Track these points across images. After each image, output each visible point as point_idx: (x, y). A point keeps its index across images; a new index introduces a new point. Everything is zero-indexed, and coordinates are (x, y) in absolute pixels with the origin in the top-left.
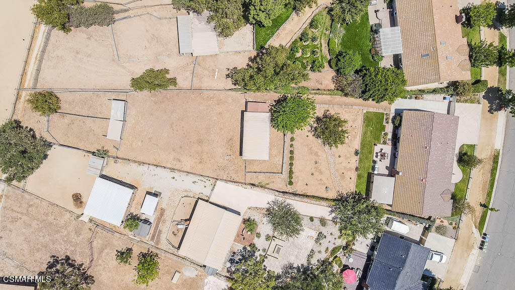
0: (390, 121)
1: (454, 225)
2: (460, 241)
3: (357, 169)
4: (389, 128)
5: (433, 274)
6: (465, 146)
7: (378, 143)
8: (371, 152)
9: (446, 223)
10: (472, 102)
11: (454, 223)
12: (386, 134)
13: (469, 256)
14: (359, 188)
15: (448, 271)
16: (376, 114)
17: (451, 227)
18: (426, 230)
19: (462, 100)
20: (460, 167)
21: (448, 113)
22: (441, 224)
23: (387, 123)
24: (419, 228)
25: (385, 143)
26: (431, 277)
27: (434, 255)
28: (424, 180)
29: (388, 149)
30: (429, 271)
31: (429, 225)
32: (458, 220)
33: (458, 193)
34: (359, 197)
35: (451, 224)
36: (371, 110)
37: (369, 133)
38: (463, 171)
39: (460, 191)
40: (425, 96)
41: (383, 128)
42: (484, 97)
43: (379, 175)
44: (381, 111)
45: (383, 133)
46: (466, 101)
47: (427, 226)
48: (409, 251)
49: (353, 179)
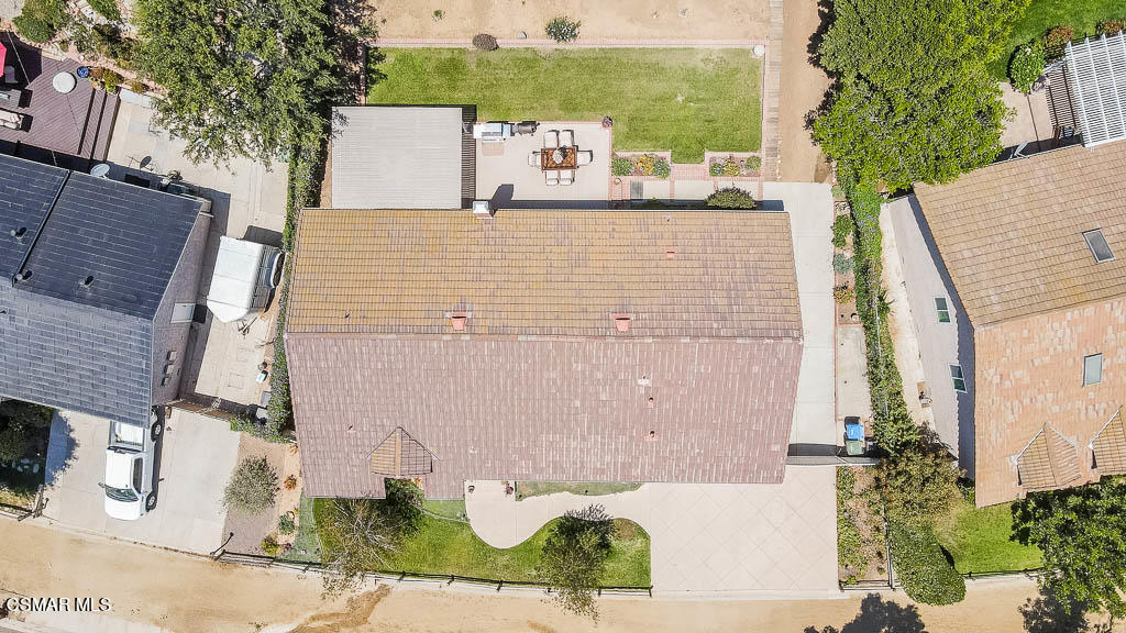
0: (724, 183)
1: (282, 539)
2: (214, 574)
3: (487, 42)
4: (691, 182)
5: (59, 475)
6: (639, 543)
7: (615, 134)
8: (571, 108)
9: (287, 501)
10: (846, 550)
11: (291, 539)
12: (661, 170)
13: (157, 623)
14: (400, 73)
15: (80, 542)
16: (753, 109)
17: (272, 529)
18: (244, 415)
19: (851, 503)
20: (546, 535)
21: (795, 451)
22: (281, 483)
23: (716, 170)
24: (250, 387)
25: (620, 168)
26: (42, 470)
27: (129, 458)
28: (458, 324)
29: (594, 180)
30: (69, 455)
31: (263, 421)
32: (310, 556)
33: (425, 535)
34: (355, 78)
35: (285, 525)
36: (770, 82)
37: (658, 87)
38: (527, 546)
39: (436, 548)
40: (856, 330)
41: (689, 154)
42: (871, 602)
43: (469, 145)
44: (768, 132)
45: (667, 155)
46: (846, 520)
47: (261, 414)
48: (113, 306)
49: (439, 26)
